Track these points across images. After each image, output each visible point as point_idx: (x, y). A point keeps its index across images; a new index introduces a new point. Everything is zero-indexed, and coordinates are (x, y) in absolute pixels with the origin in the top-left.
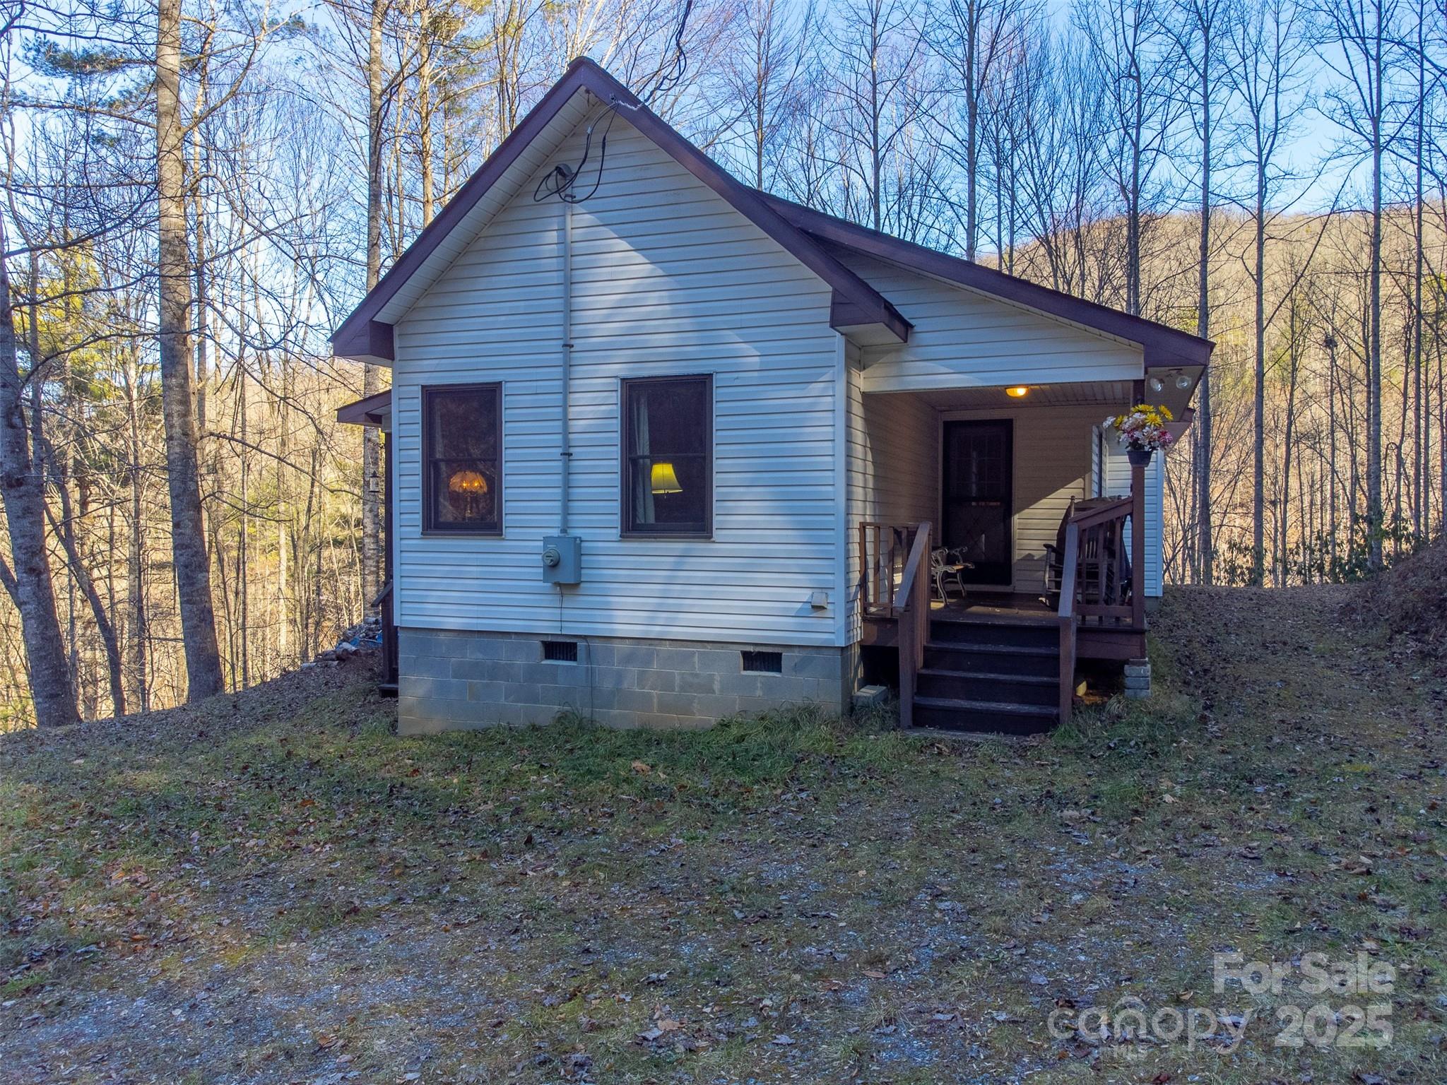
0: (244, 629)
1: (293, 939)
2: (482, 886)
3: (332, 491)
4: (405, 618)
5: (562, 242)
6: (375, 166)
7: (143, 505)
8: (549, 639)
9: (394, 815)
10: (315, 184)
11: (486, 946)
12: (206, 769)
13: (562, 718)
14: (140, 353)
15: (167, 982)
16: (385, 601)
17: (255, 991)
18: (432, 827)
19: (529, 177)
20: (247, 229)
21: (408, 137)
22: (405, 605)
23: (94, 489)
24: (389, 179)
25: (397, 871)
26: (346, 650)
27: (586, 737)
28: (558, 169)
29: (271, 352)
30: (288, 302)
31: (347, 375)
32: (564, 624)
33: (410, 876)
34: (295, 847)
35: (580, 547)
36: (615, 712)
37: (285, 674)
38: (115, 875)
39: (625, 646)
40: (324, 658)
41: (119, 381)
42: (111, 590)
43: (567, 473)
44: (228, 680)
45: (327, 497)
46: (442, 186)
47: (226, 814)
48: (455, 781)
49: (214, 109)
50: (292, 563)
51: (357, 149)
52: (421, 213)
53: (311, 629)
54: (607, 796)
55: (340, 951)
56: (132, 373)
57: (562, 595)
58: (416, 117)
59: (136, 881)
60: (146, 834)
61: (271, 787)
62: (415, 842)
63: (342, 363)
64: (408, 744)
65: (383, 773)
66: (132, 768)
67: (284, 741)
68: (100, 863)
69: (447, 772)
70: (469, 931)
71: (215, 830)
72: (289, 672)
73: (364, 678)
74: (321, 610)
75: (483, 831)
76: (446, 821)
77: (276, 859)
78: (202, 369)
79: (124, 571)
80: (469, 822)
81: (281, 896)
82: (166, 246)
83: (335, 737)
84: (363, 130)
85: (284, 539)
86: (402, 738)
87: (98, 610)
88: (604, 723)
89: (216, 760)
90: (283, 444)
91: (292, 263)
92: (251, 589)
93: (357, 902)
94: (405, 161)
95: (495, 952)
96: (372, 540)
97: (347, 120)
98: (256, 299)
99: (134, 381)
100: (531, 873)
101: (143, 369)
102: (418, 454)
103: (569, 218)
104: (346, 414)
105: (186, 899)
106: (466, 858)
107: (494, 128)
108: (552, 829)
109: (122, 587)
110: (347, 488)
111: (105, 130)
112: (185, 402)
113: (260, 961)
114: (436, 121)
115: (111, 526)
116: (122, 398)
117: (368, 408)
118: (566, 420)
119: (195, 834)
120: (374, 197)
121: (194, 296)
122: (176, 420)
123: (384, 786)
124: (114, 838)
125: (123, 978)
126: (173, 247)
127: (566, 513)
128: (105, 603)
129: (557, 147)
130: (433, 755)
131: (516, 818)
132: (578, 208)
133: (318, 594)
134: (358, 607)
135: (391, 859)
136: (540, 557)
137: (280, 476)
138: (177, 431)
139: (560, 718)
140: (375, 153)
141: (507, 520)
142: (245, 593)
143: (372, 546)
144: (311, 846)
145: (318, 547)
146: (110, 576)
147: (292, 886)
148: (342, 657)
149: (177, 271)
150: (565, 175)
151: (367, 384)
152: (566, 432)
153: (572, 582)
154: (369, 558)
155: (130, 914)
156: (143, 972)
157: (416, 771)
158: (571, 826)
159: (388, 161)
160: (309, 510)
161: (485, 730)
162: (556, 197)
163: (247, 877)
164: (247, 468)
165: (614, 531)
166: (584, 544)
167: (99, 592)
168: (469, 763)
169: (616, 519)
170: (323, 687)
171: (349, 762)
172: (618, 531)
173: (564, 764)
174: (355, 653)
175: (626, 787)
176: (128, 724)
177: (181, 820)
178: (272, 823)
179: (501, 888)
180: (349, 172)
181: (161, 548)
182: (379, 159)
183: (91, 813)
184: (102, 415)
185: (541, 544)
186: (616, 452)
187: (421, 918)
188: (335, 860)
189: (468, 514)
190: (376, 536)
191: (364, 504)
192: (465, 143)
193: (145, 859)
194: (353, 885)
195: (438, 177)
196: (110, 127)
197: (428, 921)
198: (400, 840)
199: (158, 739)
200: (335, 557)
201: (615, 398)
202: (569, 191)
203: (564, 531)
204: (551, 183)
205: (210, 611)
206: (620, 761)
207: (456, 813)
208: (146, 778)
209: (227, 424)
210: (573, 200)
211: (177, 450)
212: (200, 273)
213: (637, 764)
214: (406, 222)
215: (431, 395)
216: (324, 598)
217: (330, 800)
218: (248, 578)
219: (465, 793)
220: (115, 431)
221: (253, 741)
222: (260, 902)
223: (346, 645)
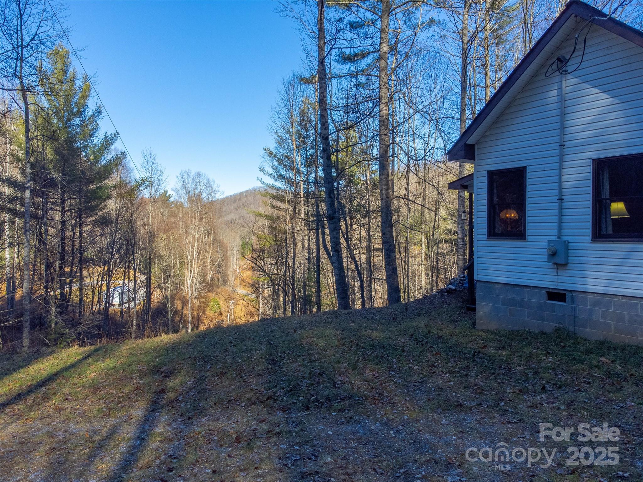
0: (408, 276)
1: (435, 412)
2: (520, 406)
3: (444, 219)
4: (479, 276)
5: (560, 95)
6: (464, 75)
7: (371, 225)
8: (551, 290)
9: (476, 365)
10: (438, 87)
11: (524, 436)
12: (397, 334)
13: (558, 330)
14: (371, 166)
15: (387, 419)
16: (470, 268)
17: (421, 431)
18: (494, 373)
19: (542, 66)
20: (411, 111)
21: (479, 59)
22: (479, 270)
23: (355, 220)
24: (470, 79)
25: (478, 391)
26: (450, 288)
27: (572, 341)
28: (559, 59)
29: (420, 162)
30: (426, 139)
31: (451, 168)
32: (559, 284)
33: (485, 395)
34: (434, 373)
35: (568, 246)
36: (588, 330)
37: (425, 297)
38: (367, 371)
39: (594, 297)
40: (441, 291)
41: (363, 178)
42: (360, 258)
43: (561, 209)
44: (402, 298)
45: (441, 221)
46: (494, 78)
47: (405, 354)
48: (504, 353)
49: (400, 64)
50: (427, 250)
51: (456, 69)
52: (484, 93)
53: (435, 278)
54: (585, 373)
55: (455, 422)
56: (368, 174)
57: (558, 269)
58: (483, 49)
59: (374, 375)
60: (376, 357)
61: (423, 345)
62: (486, 379)
63: (449, 163)
64: (481, 333)
65: (469, 345)
66: (370, 329)
67: (427, 326)
68: (361, 366)
69: (499, 348)
70: (515, 426)
71: (402, 359)
72: (427, 296)
73: (459, 301)
74: (438, 270)
75: (519, 379)
76: (501, 372)
77: (426, 376)
78: (393, 171)
79: (364, 251)
80: (512, 374)
81: (429, 392)
82: (382, 123)
83: (448, 326)
84: (459, 60)
85: (423, 239)
86: (478, 330)
87: (357, 266)
88: (582, 335)
89: (401, 331)
90: (424, 199)
91: (428, 122)
92: (410, 260)
93: (461, 402)
94: (477, 70)
95: (529, 439)
96: (461, 240)
97: (452, 57)
98: (414, 139)
99: (368, 178)
100: (546, 405)
101: (372, 172)
102: (485, 202)
103: (564, 82)
104: (452, 186)
105: (392, 386)
106: (511, 391)
107: (519, 46)
108: (556, 384)
109: (364, 257)
110: (450, 217)
111: (361, 81)
112: (387, 185)
113: (422, 418)
114: (493, 50)
115: (360, 234)
116: (364, 184)
117: (462, 182)
118: (560, 182)
119: (394, 360)
120: (463, 89)
121: (391, 141)
122: (384, 192)
123: (471, 351)
124: (366, 357)
125: (372, 413)
126: (383, 123)
127: (560, 228)
128: (359, 263)
129: (558, 48)
130: (493, 340)
131: (536, 376)
132: (569, 76)
133: (437, 263)
134: (455, 269)
135: (476, 385)
136: (546, 250)
137: (422, 213)
138: (384, 196)
139: (556, 330)
140: (464, 69)
141: (528, 232)
142: (408, 262)
143: (462, 243)
144: (440, 373)
145: (437, 243)
146: (360, 253)
147: (433, 389)
148: (449, 291)
149: (386, 132)
150: (563, 61)
151: (460, 172)
152: (560, 188)
153: (563, 263)
154: (460, 248)
155: (373, 388)
156: (379, 412)
157: (485, 346)
158: (566, 385)
159: (470, 72)
160: (434, 227)
161: (518, 331)
162: (557, 73)
163: (415, 381)
164: (409, 210)
165: (587, 238)
166: (570, 244)
167: (357, 259)
168: (510, 346)
169: (589, 232)
170: (442, 304)
171: (455, 338)
172: (590, 238)
173: (560, 353)
174: (455, 290)
175: (597, 370)
176: (368, 311)
177: (389, 353)
178: (424, 361)
179: (530, 409)
180: (452, 80)
181: (377, 242)
182: (466, 71)
183: (357, 345)
184: (358, 191)
185: (547, 244)
186: (590, 197)
187: (491, 415)
188: (451, 381)
189: (509, 229)
190: (463, 239)
191: (458, 224)
192: (505, 56)
193: (377, 367)
194: (459, 393)
195: (492, 75)
196: (362, 79)
197: (494, 417)
198: (479, 377)
199: (378, 319)
200: (445, 247)
201: (589, 169)
202: (564, 69)
203: (559, 237)
204: (555, 67)
205: (396, 269)
206: (593, 356)
207: (505, 368)
208: (375, 334)
209: (402, 192)
210: (567, 73)
211: (385, 204)
212: (393, 132)
213: (602, 359)
214: (477, 98)
215: (492, 175)
216: (439, 265)
217: (447, 354)
218: (410, 256)
219: (509, 360)
220: (362, 198)
221: (414, 324)
222: (421, 394)
223: (451, 286)
